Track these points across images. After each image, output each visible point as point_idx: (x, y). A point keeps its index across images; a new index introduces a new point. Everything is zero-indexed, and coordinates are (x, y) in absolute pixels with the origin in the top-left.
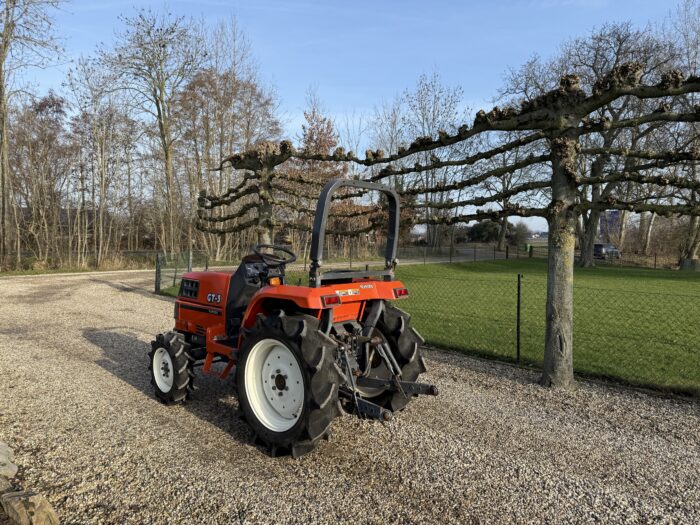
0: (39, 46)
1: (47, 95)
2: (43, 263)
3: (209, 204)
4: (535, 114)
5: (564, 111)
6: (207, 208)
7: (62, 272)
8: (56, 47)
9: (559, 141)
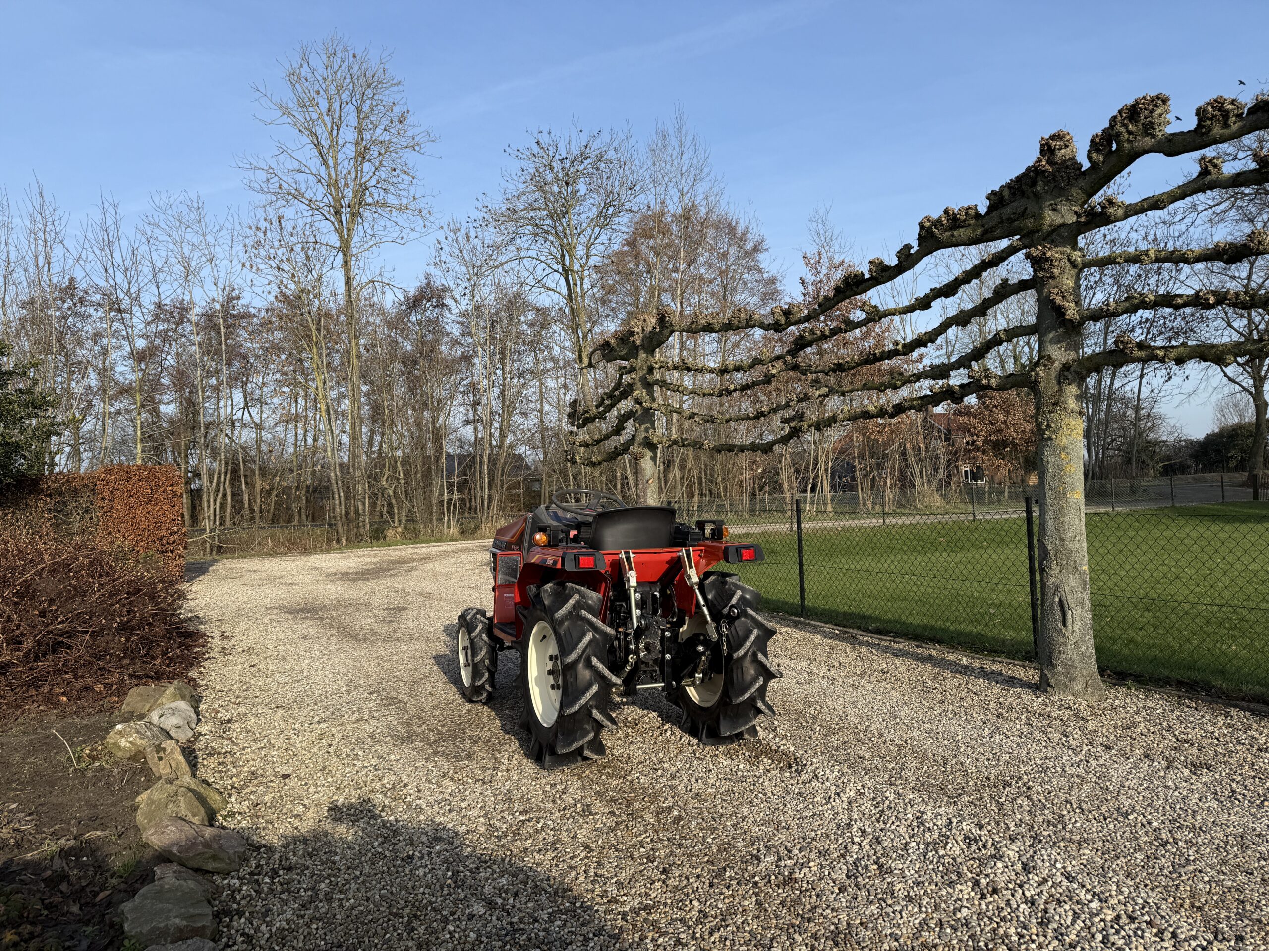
0: (395, 213)
1: (423, 283)
2: (400, 530)
5: (1049, 199)
8: (420, 211)
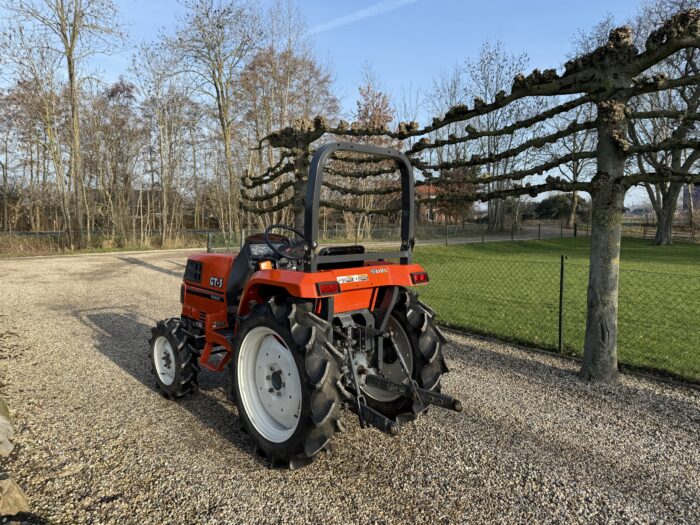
0: (104, 34)
1: (118, 81)
2: (111, 241)
3: (251, 183)
4: (580, 76)
5: (613, 71)
6: (249, 187)
7: (127, 250)
8: (121, 34)
9: (605, 105)
